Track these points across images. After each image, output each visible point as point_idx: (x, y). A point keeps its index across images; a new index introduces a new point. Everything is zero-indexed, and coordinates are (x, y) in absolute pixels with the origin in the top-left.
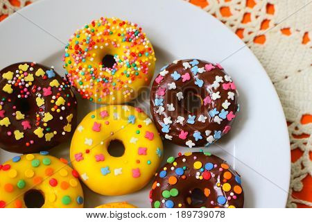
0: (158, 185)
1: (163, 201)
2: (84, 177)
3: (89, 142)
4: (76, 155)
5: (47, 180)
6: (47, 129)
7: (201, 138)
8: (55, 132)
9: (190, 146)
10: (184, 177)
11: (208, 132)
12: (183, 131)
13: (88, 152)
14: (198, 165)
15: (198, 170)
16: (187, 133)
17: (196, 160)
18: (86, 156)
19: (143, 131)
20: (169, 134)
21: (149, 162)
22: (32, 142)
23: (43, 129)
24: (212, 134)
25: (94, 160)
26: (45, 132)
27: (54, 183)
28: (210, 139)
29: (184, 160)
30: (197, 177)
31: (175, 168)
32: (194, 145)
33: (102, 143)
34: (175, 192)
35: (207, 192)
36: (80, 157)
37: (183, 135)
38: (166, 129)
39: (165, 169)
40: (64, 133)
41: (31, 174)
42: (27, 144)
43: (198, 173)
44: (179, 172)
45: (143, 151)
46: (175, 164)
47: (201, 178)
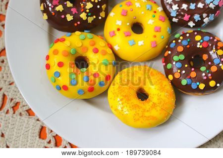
0: (170, 52)
1: (174, 63)
2: (116, 48)
3: (119, 23)
4: (110, 33)
5: (91, 49)
6: (89, 14)
7: (200, 19)
8: (94, 17)
9: (192, 26)
10: (188, 46)
11: (204, 15)
12: (186, 15)
13: (119, 30)
14: (198, 38)
15: (199, 41)
16: (189, 16)
17: (197, 35)
18: (117, 33)
19: (157, 15)
20: (176, 17)
21: (162, 37)
22: (79, 23)
23: (86, 14)
24: (208, 16)
25: (123, 35)
26: (87, 16)
27: (96, 51)
28: (206, 20)
29: (188, 35)
30: (198, 46)
31: (182, 40)
32: (194, 25)
33: (128, 24)
34: (182, 57)
35: (205, 57)
36: (113, 34)
37: (186, 17)
38: (173, 14)
39: (174, 41)
40: (100, 18)
41: (80, 45)
42: (76, 24)
43: (199, 44)
44: (185, 43)
45: (158, 29)
46: (181, 38)
47: (201, 47)
